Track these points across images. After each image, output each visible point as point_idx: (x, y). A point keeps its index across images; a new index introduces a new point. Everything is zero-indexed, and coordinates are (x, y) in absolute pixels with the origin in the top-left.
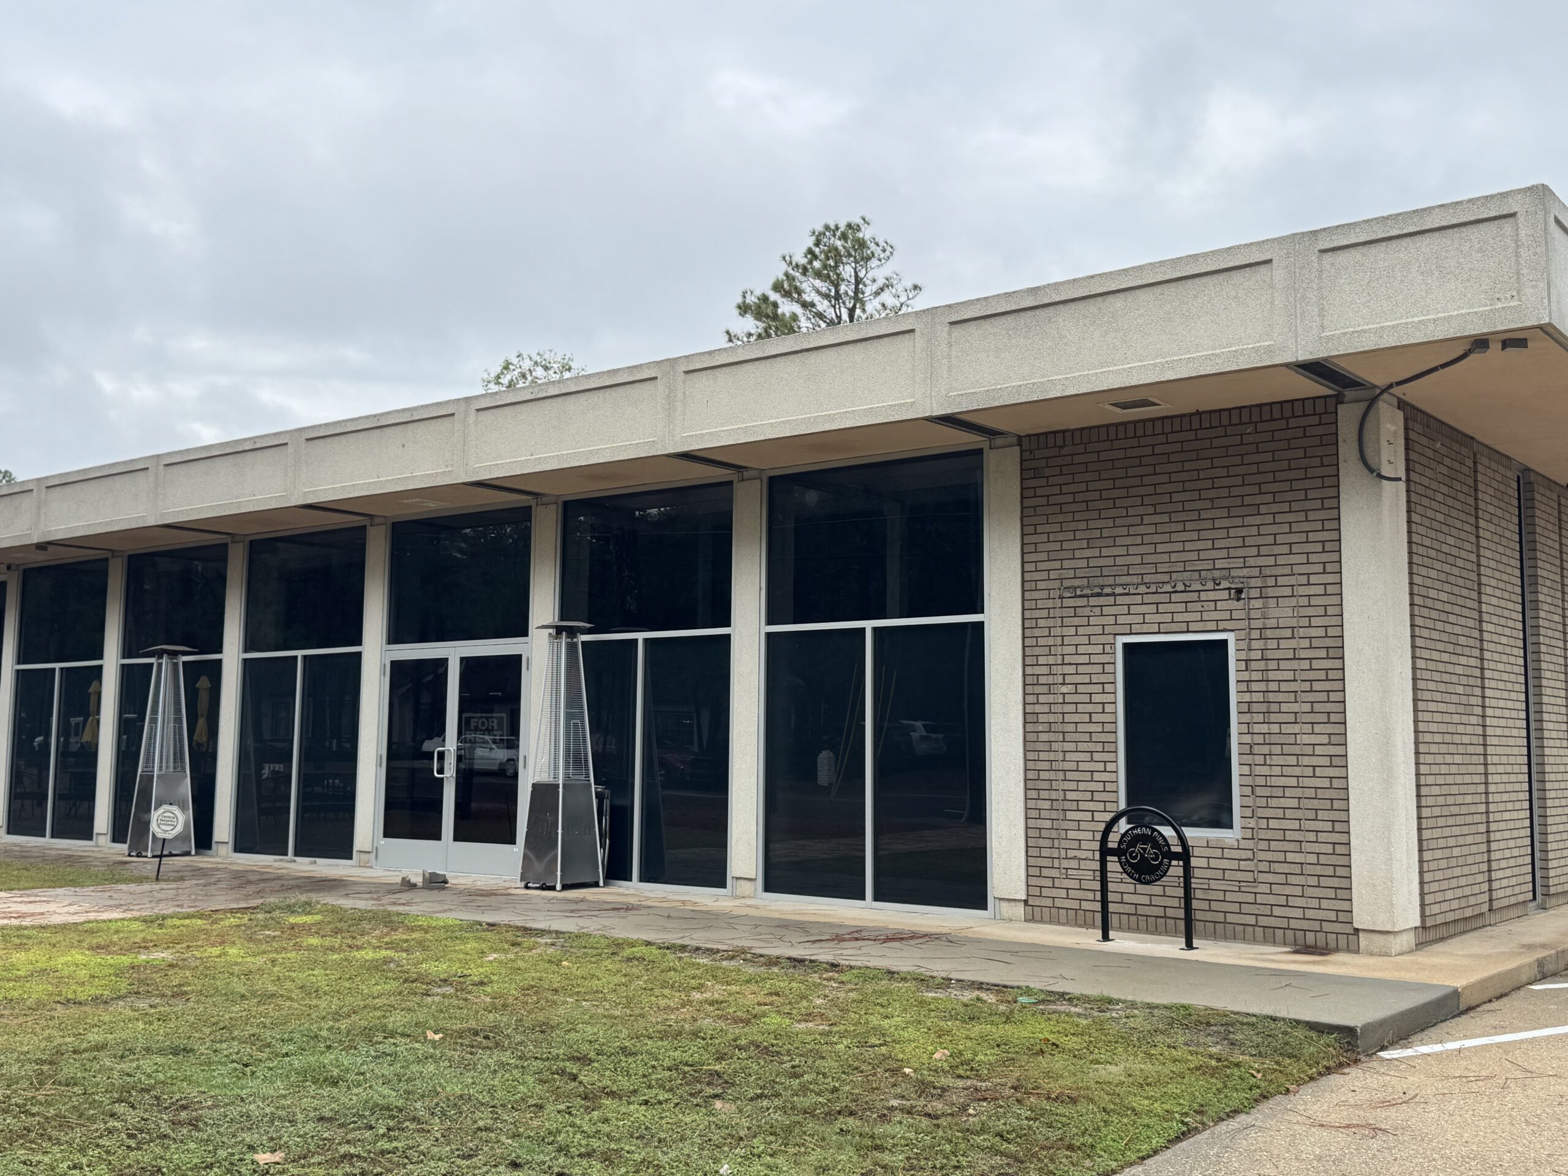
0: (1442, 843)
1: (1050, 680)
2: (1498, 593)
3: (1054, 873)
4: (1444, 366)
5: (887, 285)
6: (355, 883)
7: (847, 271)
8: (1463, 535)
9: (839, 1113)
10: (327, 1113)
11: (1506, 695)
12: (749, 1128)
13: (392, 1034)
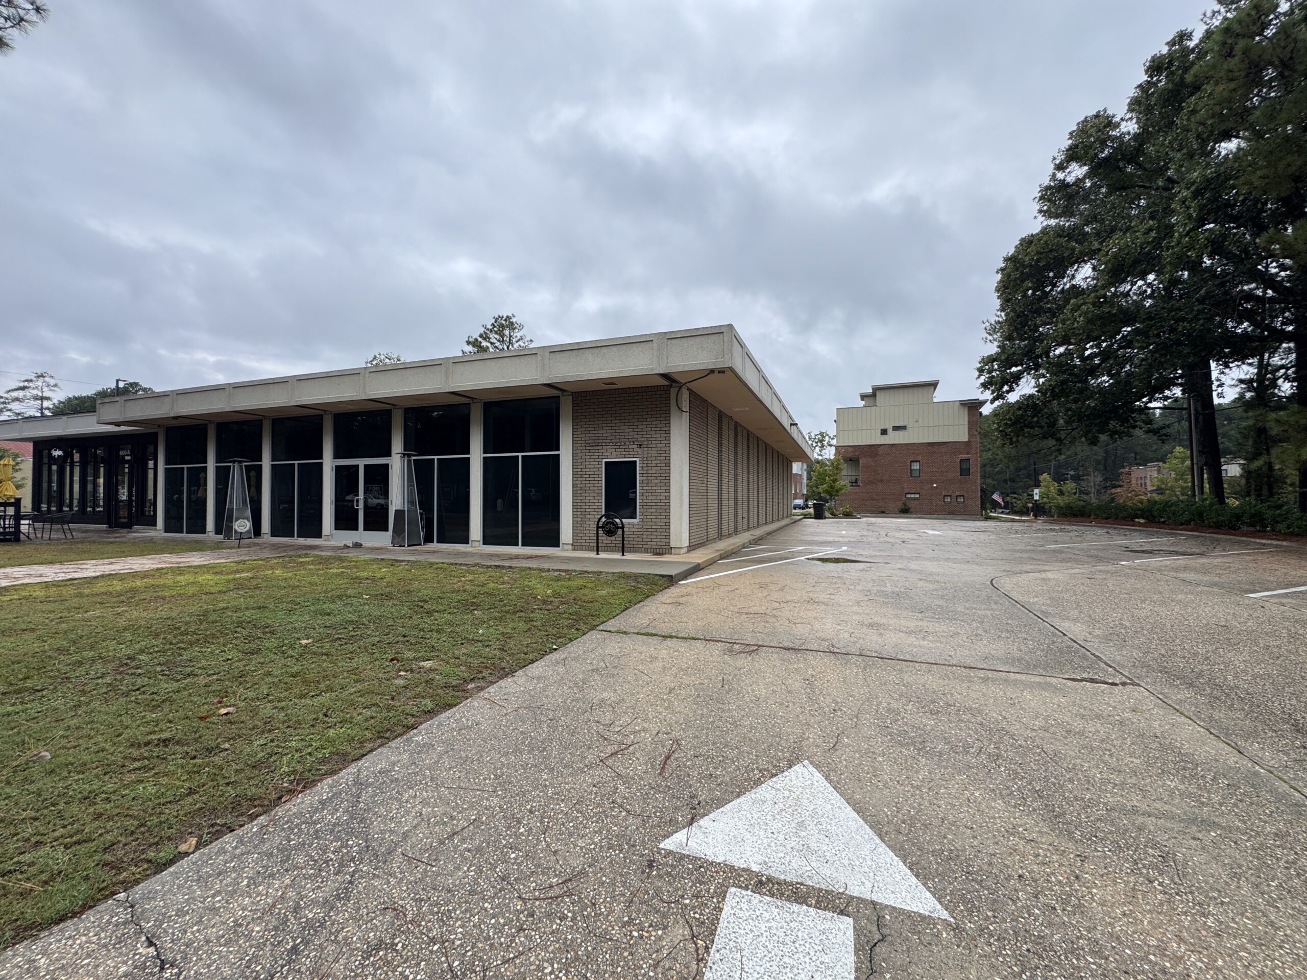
0: (695, 521)
2: (712, 448)
3: (582, 535)
4: (701, 378)
5: (521, 339)
6: (325, 546)
7: (507, 332)
8: (704, 430)
9: (518, 611)
10: (328, 625)
11: (713, 478)
12: (487, 618)
13: (350, 597)
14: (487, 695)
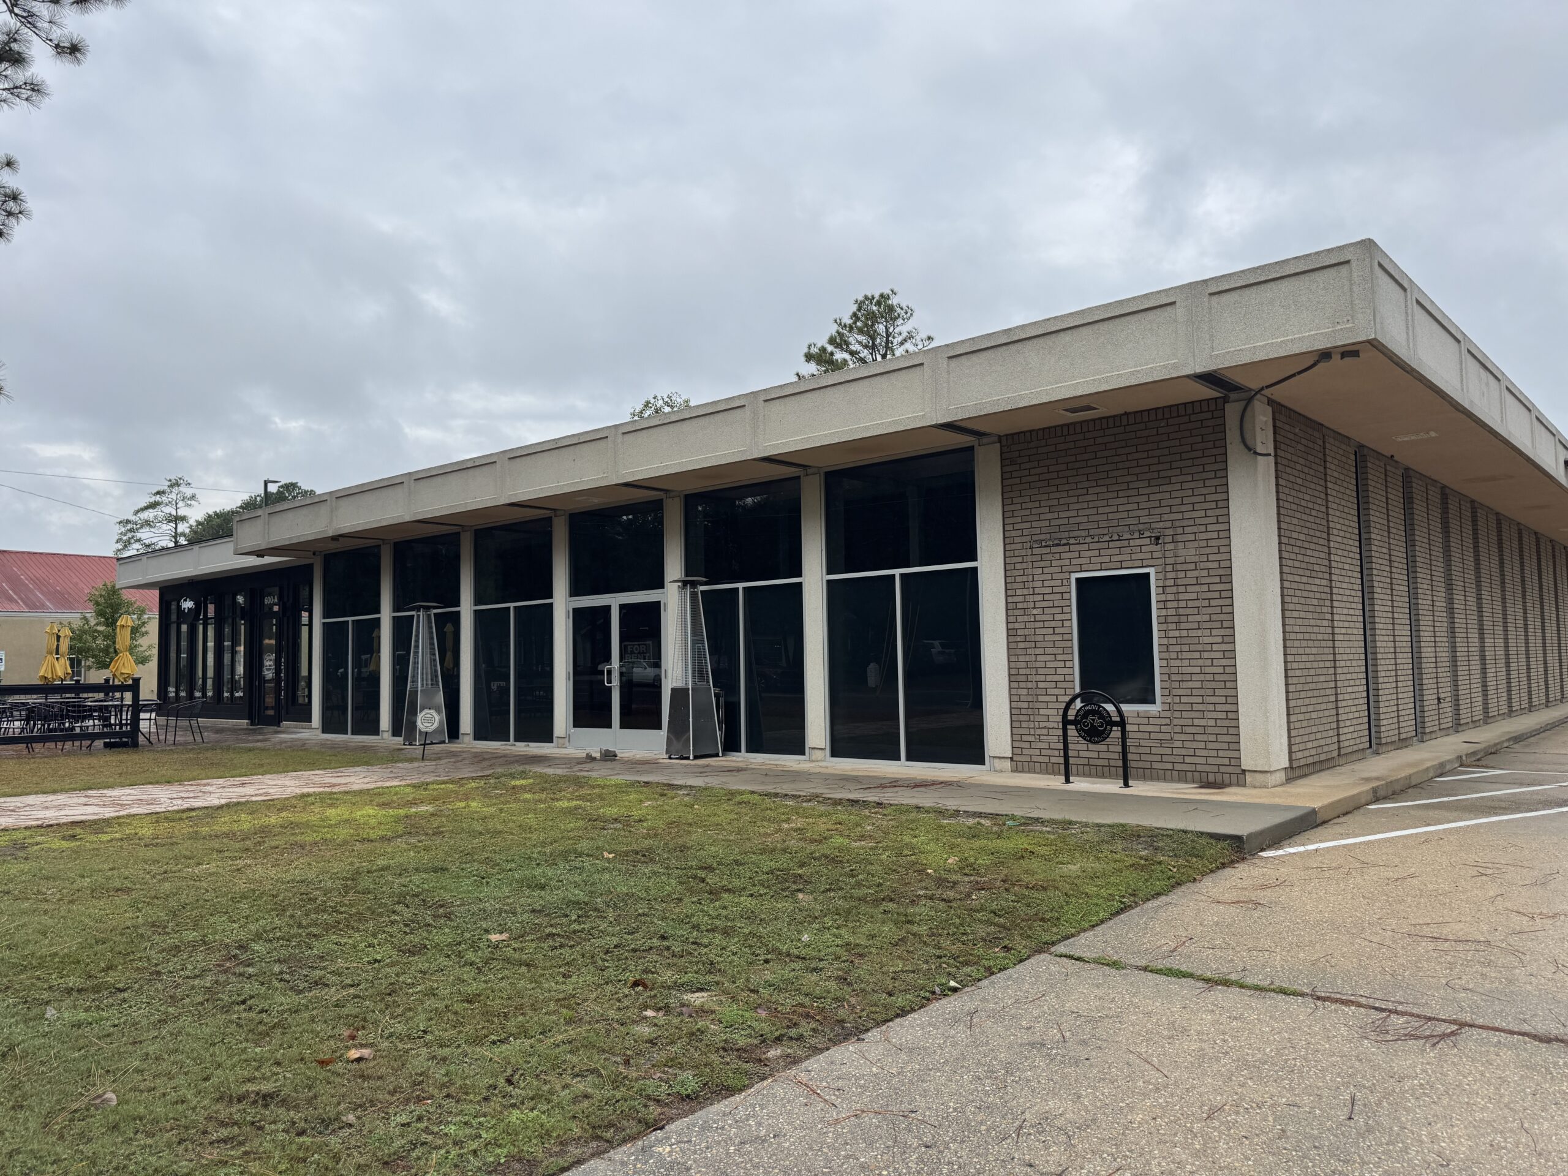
0: (1303, 709)
1: (1025, 605)
2: (1342, 534)
3: (1031, 738)
4: (1300, 373)
5: (910, 336)
6: (555, 758)
7: (881, 328)
8: (1316, 493)
9: (883, 899)
10: (537, 907)
11: (1348, 605)
12: (821, 911)
13: (580, 855)
14: (803, 1077)
